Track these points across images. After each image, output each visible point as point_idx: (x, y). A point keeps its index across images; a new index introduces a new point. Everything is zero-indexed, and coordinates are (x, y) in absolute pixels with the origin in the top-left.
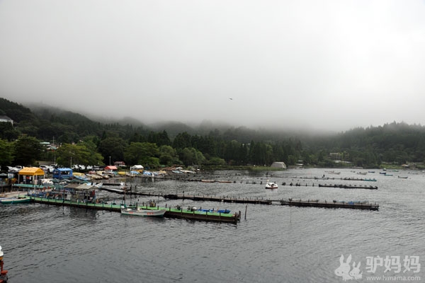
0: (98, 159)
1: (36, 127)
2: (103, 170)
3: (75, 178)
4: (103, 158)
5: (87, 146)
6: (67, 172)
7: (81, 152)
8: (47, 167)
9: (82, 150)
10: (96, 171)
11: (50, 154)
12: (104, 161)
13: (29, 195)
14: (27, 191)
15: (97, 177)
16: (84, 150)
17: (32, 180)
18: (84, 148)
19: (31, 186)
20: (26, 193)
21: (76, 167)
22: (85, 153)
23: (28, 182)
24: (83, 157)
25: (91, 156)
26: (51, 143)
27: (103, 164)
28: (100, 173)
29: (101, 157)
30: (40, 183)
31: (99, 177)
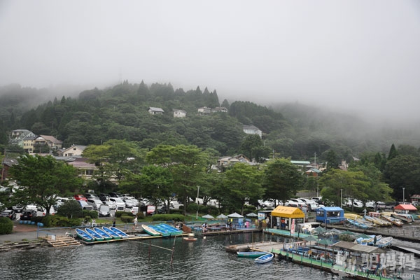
0: (383, 192)
1: (291, 140)
2: (393, 210)
3: (347, 222)
4: (392, 191)
5: (365, 172)
6: (337, 212)
7: (356, 181)
8: (308, 201)
9: (357, 178)
10: (380, 210)
11: (311, 181)
12: (393, 195)
13: (285, 250)
14: (282, 241)
15: (382, 222)
16: (360, 179)
17: (288, 224)
18: (361, 175)
19: (286, 233)
20: (281, 246)
21: (350, 203)
22: (363, 182)
23: (283, 226)
24: (359, 189)
25: (371, 187)
26: (312, 161)
27: (391, 200)
28: (387, 214)
29: (388, 189)
30: (298, 230)
31: (386, 223)
